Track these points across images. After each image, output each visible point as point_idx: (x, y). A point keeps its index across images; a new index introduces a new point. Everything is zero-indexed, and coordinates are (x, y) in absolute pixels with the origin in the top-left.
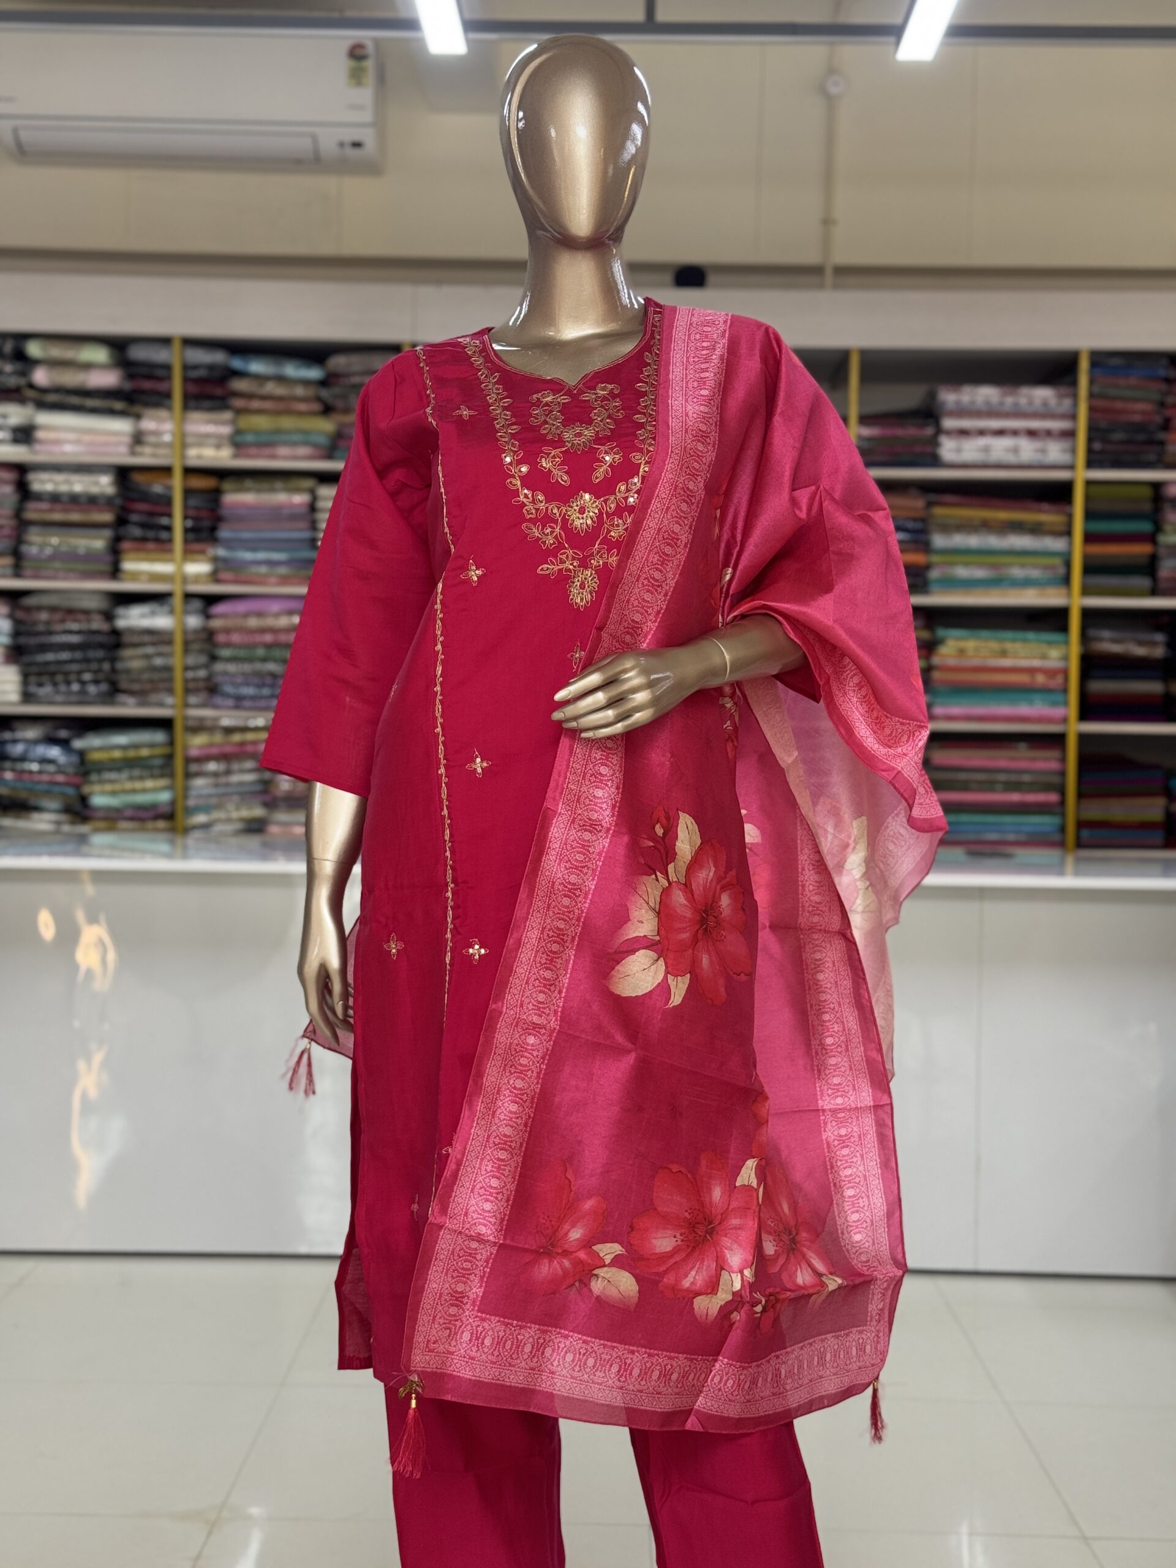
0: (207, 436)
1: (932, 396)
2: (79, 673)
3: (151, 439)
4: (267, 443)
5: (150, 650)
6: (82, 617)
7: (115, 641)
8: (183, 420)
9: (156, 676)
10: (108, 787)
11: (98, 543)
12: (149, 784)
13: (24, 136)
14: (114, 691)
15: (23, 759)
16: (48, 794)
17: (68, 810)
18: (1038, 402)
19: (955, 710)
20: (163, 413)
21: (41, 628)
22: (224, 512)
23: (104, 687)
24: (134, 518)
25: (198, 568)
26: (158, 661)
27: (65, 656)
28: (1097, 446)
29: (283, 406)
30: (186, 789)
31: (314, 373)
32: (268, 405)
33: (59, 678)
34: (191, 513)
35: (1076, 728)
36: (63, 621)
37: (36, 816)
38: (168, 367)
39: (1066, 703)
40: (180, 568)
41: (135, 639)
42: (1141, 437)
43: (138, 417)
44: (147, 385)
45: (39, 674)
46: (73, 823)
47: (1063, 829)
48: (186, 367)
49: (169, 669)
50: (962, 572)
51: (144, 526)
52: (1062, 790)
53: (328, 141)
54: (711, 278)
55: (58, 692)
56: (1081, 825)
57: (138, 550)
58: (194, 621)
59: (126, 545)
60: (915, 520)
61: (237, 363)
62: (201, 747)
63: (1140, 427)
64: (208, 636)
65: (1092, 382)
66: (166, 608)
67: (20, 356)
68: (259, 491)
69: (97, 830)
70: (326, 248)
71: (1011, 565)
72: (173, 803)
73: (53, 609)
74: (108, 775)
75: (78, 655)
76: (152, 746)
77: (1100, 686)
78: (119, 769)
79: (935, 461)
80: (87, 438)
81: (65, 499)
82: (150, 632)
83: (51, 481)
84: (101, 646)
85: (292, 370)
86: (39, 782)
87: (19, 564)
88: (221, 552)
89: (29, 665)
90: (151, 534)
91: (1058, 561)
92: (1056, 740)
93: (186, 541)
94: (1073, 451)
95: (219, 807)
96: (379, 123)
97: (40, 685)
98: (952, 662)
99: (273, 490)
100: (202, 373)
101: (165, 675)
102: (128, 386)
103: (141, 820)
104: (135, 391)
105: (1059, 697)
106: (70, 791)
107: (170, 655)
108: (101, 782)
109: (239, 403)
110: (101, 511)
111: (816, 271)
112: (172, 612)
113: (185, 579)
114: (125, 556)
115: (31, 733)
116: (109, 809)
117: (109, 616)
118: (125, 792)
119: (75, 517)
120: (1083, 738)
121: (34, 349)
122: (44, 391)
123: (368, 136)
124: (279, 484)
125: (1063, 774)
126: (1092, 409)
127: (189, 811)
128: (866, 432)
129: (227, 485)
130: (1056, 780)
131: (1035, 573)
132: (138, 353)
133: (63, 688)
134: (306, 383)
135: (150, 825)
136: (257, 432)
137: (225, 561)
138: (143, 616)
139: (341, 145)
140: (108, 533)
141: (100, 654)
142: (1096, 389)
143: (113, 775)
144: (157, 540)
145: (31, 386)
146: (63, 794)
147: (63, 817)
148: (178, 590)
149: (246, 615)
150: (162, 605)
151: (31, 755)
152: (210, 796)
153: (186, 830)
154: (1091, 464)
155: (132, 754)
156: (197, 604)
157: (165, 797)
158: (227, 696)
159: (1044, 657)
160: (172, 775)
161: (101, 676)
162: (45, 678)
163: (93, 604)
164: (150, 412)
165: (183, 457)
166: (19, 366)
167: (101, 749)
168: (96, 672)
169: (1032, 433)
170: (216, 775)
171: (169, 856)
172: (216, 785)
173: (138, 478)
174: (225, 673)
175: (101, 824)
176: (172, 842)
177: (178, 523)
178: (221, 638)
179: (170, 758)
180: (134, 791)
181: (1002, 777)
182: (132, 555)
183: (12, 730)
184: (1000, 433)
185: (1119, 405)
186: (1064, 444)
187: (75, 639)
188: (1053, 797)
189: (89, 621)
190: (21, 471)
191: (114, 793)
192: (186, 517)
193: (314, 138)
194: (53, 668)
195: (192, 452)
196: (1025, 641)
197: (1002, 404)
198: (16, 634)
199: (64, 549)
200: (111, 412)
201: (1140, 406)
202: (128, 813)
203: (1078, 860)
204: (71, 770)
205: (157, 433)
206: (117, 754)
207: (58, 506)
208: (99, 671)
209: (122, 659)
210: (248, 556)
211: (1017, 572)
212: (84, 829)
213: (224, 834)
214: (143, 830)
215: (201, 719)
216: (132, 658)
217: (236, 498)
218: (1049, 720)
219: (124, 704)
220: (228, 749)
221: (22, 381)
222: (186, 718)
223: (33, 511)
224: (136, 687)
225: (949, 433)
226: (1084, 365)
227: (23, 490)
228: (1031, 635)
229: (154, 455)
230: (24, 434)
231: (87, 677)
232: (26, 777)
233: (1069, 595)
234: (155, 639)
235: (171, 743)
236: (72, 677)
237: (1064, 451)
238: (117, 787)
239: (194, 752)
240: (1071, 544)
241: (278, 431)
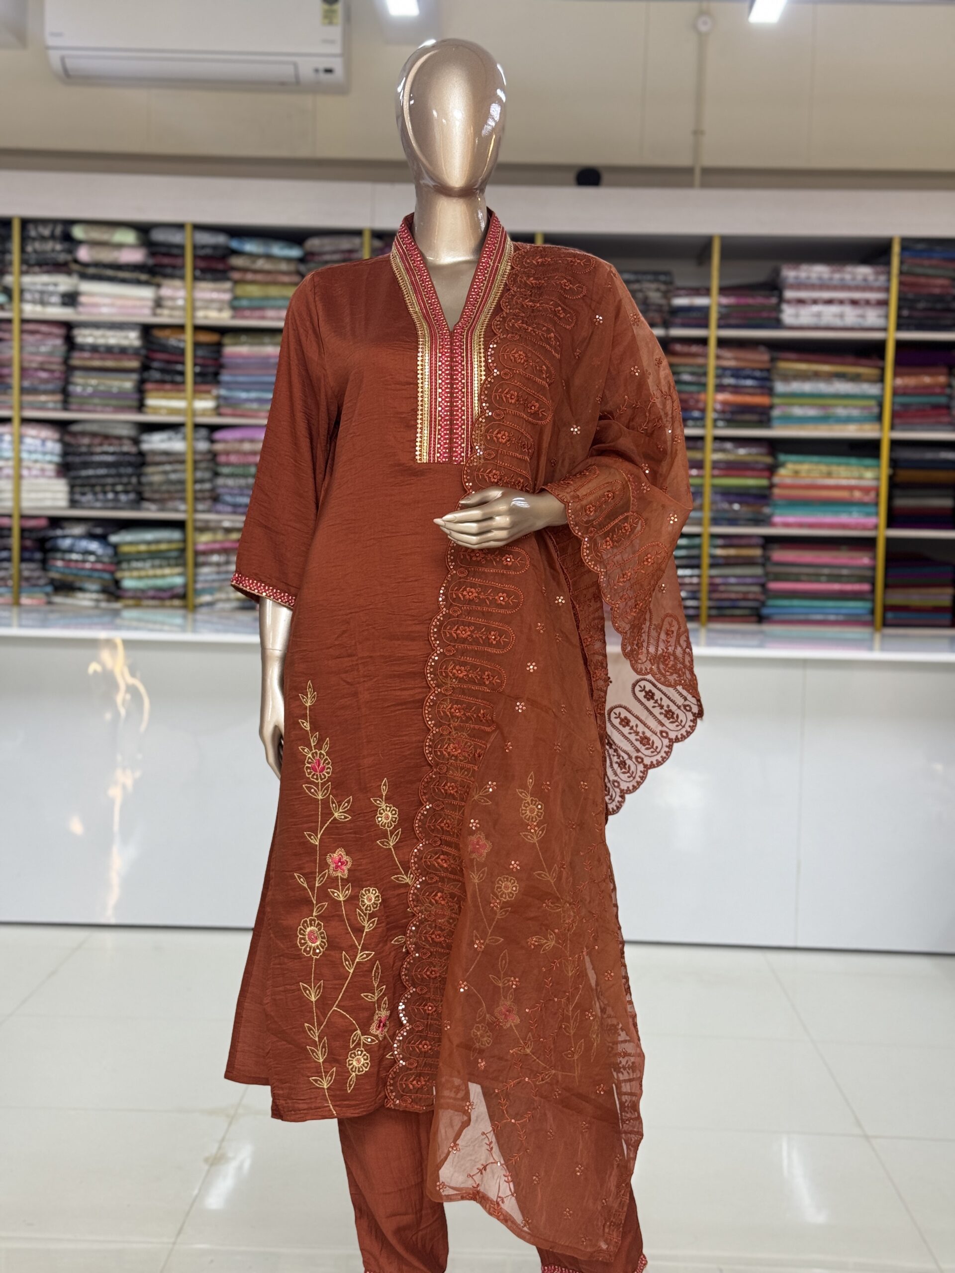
0: (212, 301)
1: (777, 272)
2: (114, 485)
3: (169, 303)
4: (258, 307)
5: (168, 468)
6: (116, 442)
7: (141, 460)
8: (193, 288)
9: (172, 488)
10: (135, 574)
11: (128, 384)
12: (167, 571)
13: (69, 63)
14: (140, 499)
15: (70, 551)
16: (89, 577)
17: (104, 591)
18: (860, 277)
19: (791, 519)
20: (177, 283)
21: (84, 449)
22: (224, 360)
23: (132, 496)
24: (155, 365)
25: (205, 404)
26: (173, 477)
27: (102, 471)
28: (905, 313)
29: (270, 278)
30: (195, 575)
31: (295, 252)
32: (259, 277)
33: (98, 489)
34: (199, 361)
35: (884, 533)
36: (101, 445)
37: (80, 595)
38: (181, 247)
39: (877, 514)
40: (190, 404)
41: (158, 459)
42: (939, 306)
43: (158, 286)
44: (166, 261)
45: (83, 486)
46: (108, 601)
47: (872, 612)
48: (195, 247)
49: (182, 482)
50: (798, 411)
51: (163, 371)
52: (873, 582)
53: (306, 68)
54: (605, 177)
55: (97, 500)
56: (887, 608)
57: (158, 390)
58: (203, 446)
59: (149, 386)
60: (761, 370)
61: (234, 244)
62: (206, 543)
63: (940, 298)
64: (213, 456)
65: (902, 262)
66: (180, 436)
67: (67, 238)
68: (252, 344)
69: (127, 607)
70: (304, 152)
71: (836, 406)
72: (185, 586)
73: (94, 435)
74: (135, 564)
75: (113, 471)
76: (170, 541)
77: (902, 502)
78: (144, 560)
79: (778, 324)
80: (119, 302)
81: (102, 349)
82: (166, 453)
83: (91, 335)
84: (130, 464)
85: (278, 250)
86: (83, 569)
87: (66, 398)
88: (223, 392)
89: (75, 478)
90: (168, 377)
91: (873, 403)
92: (867, 544)
93: (195, 383)
94: (887, 317)
95: (220, 589)
96: (347, 54)
97: (83, 494)
98: (788, 481)
99: (262, 344)
100: (208, 251)
101: (179, 487)
102: (151, 262)
103: (161, 599)
104: (156, 265)
105: (872, 509)
106: (107, 576)
107: (184, 471)
108: (131, 569)
109: (236, 275)
110: (130, 360)
111: (688, 171)
112: (184, 438)
113: (194, 413)
114: (148, 395)
115: (78, 530)
116: (136, 590)
117: (136, 441)
118: (148, 577)
119: (110, 364)
120: (889, 541)
121: (78, 232)
122: (86, 265)
123: (337, 64)
124: (267, 339)
125: (873, 568)
126: (901, 284)
127: (197, 593)
128: (725, 301)
129: (227, 340)
130: (868, 573)
131: (855, 413)
132: (158, 236)
133: (101, 496)
134: (289, 260)
135: (168, 603)
136: (250, 299)
137: (226, 398)
138: (162, 441)
139: (317, 71)
140: (135, 376)
141: (129, 470)
142: (905, 268)
143: (139, 564)
144: (173, 382)
145: (76, 261)
146: (100, 578)
147: (101, 596)
148: (189, 421)
149: (242, 441)
150: (177, 433)
151: (77, 548)
152: (214, 581)
153: (195, 608)
154: (900, 327)
155: (153, 547)
156: (203, 432)
157: (179, 581)
158: (228, 504)
159: (861, 478)
160: (184, 565)
161: (130, 488)
162: (86, 489)
163: (125, 431)
164: (167, 282)
165: (193, 317)
166: (66, 245)
167: (131, 543)
168: (125, 485)
169: (854, 303)
170: (218, 564)
171: (183, 629)
172: (218, 573)
173: (158, 333)
174: (226, 486)
175: (130, 602)
176: (185, 617)
177: (189, 369)
178: (222, 459)
179: (183, 551)
180: (155, 577)
181: (826, 571)
182: (154, 394)
183: (62, 528)
184: (830, 302)
185: (923, 280)
186: (880, 311)
187: (110, 458)
188: (866, 587)
189: (121, 445)
190: (68, 326)
191: (140, 578)
192: (195, 365)
193: (295, 65)
194: (93, 481)
195: (200, 314)
196: (847, 464)
197: (831, 279)
198: (65, 454)
199: (102, 388)
200: (139, 282)
201: (940, 282)
202: (151, 593)
203: (883, 636)
204: (106, 559)
205: (173, 299)
206: (143, 548)
207: (96, 355)
208: (129, 483)
209: (146, 475)
210: (243, 395)
211: (841, 412)
212: (117, 605)
213: (223, 610)
214: (163, 607)
215: (207, 521)
216: (153, 474)
217: (234, 350)
218: (864, 527)
219: (148, 510)
220: (228, 545)
221: (69, 257)
222: (195, 521)
223: (77, 359)
224: (157, 496)
225: (789, 302)
226: (896, 249)
227: (70, 343)
228: (853, 461)
229: (171, 316)
230: (71, 299)
231: (119, 488)
232: (73, 565)
233: (881, 429)
234: (171, 459)
235: (184, 541)
236: (108, 488)
237: (879, 316)
238: (143, 573)
239: (201, 547)
240: (883, 389)
241: (267, 298)
